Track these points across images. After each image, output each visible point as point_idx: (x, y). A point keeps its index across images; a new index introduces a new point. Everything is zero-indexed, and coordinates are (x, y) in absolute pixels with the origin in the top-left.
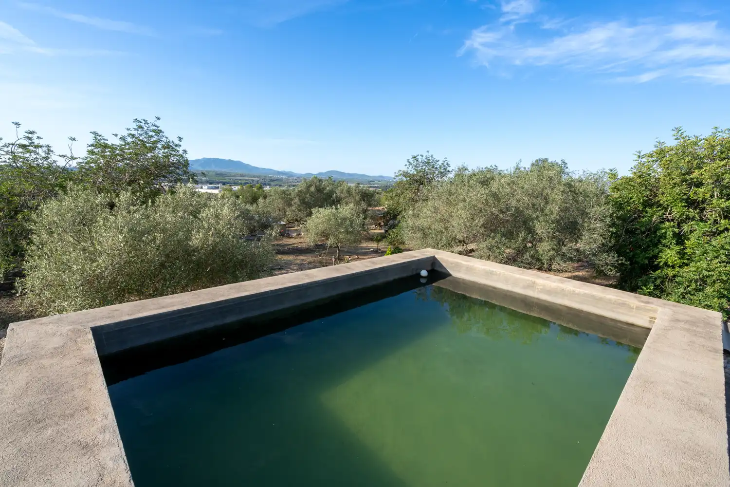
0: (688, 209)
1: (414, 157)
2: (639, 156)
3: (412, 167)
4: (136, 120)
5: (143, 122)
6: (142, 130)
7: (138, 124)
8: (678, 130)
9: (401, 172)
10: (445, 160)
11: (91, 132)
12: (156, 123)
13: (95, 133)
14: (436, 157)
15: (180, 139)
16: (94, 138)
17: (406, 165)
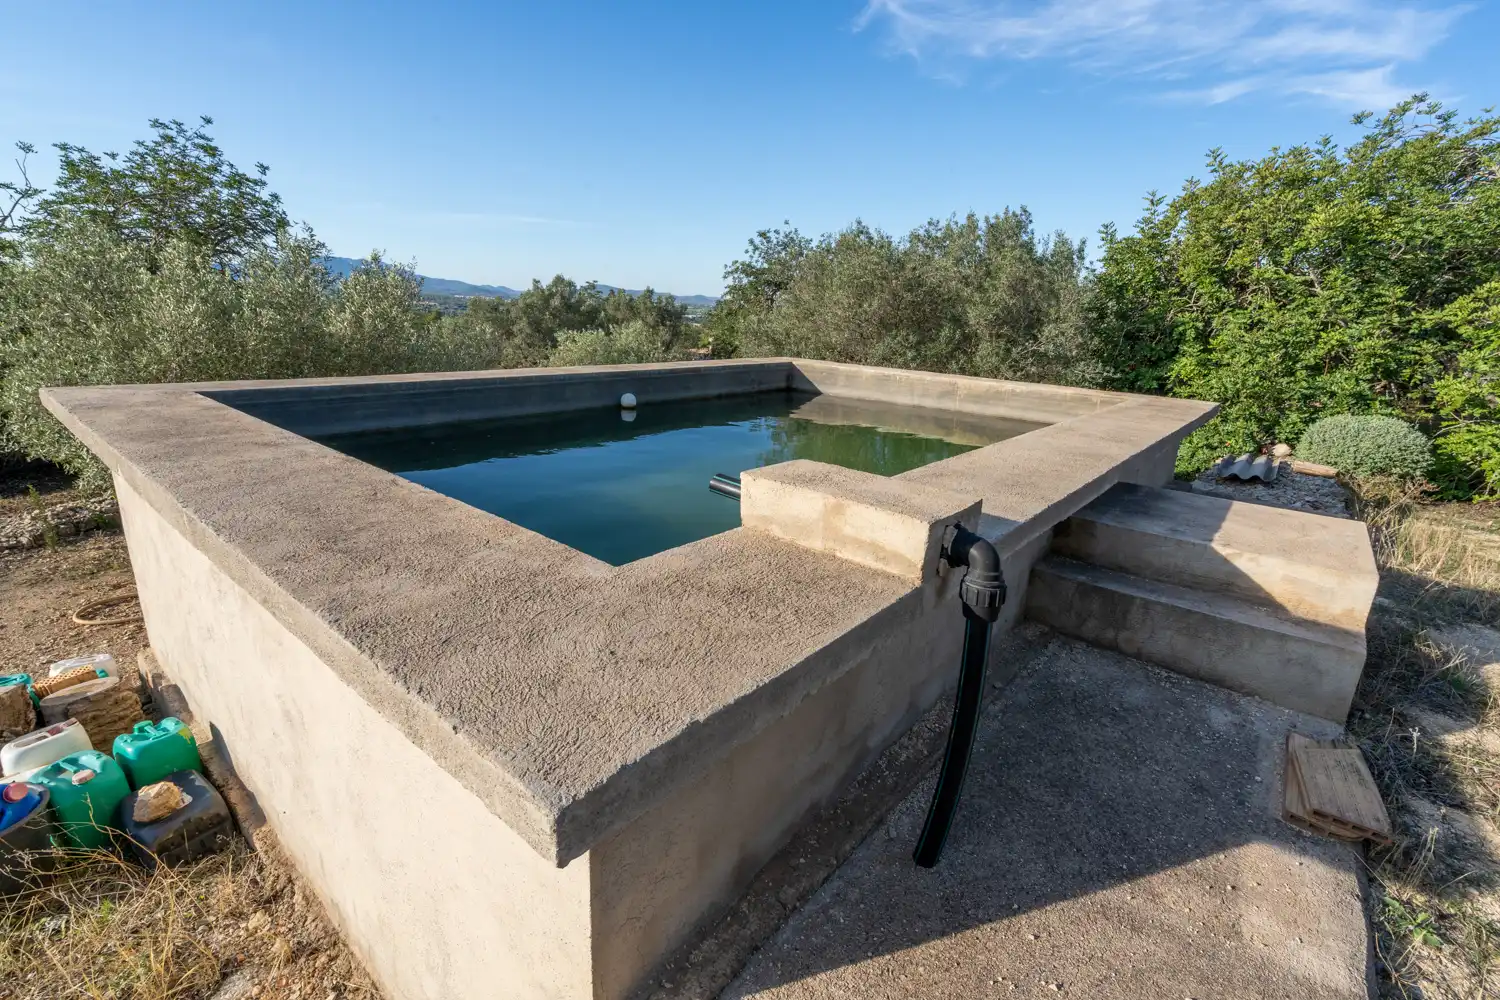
0: (1220, 287)
1: (762, 235)
2: (1152, 202)
3: (760, 254)
4: (156, 124)
5: (173, 126)
6: (173, 147)
7: (162, 131)
8: (1215, 154)
9: (738, 265)
10: (822, 239)
11: (55, 145)
12: (203, 131)
13: (64, 147)
14: (804, 234)
15: (264, 169)
16: (64, 159)
17: (747, 252)
